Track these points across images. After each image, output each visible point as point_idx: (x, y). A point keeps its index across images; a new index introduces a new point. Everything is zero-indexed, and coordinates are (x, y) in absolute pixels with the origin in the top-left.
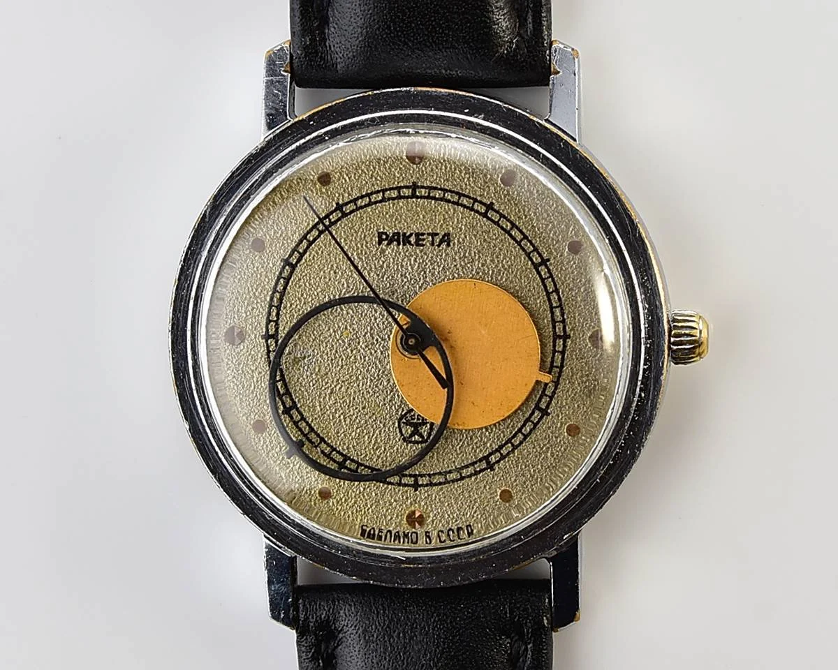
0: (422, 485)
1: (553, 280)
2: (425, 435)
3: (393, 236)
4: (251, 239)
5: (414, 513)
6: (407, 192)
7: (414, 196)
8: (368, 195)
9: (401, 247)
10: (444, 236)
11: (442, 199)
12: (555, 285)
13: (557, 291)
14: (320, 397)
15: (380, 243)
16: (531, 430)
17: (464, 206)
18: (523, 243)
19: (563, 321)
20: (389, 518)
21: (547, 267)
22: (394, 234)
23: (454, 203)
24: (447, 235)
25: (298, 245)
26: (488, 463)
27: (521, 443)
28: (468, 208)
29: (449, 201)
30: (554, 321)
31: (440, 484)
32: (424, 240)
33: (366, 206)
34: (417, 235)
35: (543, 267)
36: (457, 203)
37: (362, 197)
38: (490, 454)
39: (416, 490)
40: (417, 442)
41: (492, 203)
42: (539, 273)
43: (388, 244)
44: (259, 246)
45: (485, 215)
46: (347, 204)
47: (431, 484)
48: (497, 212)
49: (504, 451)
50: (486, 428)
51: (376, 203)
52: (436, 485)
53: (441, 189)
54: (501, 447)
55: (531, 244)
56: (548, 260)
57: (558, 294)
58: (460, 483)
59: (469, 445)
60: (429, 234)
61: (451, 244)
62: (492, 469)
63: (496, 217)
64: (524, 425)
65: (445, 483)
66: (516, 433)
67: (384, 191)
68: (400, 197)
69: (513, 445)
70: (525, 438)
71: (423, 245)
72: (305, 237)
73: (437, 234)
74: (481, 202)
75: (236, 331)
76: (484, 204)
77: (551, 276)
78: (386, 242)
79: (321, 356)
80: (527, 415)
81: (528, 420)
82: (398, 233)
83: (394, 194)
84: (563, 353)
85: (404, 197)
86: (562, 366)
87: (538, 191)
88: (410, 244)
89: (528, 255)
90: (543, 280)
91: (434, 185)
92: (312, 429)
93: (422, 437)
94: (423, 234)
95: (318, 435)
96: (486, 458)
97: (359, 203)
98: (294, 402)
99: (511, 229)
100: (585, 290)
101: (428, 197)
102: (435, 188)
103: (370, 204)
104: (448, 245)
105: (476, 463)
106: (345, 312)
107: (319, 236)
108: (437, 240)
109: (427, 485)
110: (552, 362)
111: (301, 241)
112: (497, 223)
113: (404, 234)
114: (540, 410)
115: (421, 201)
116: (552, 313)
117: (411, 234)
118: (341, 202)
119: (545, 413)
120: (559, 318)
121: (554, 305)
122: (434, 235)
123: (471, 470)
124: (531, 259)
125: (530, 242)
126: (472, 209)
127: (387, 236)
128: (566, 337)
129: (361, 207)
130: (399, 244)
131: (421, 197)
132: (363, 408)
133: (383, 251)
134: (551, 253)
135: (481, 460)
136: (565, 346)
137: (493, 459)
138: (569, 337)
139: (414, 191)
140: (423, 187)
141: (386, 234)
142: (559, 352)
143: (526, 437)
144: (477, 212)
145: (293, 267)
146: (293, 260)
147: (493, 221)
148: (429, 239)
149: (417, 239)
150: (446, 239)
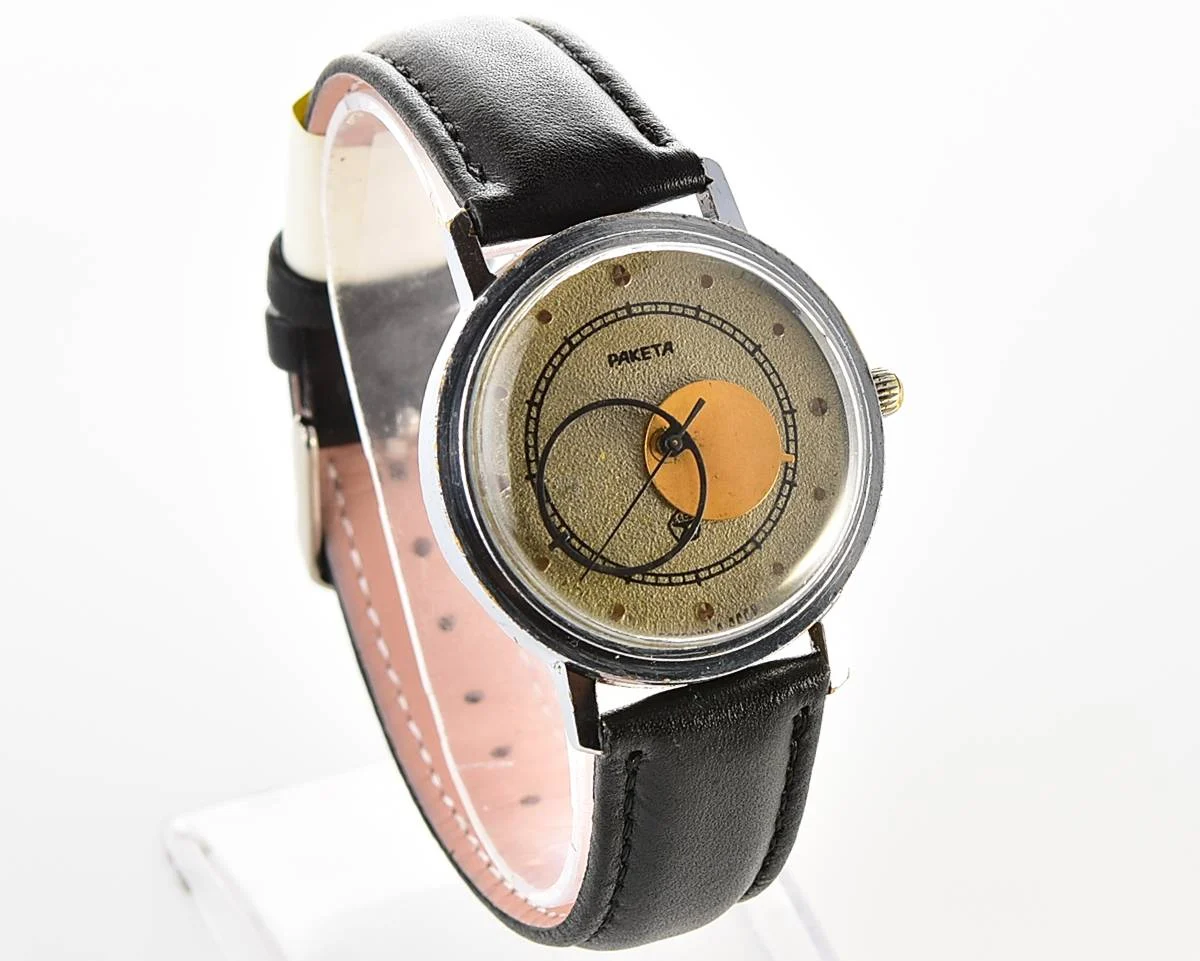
0: (705, 579)
1: (770, 363)
3: (621, 356)
5: (701, 607)
6: (622, 313)
7: (628, 315)
8: (588, 324)
9: (631, 364)
10: (665, 347)
11: (654, 313)
12: (773, 368)
13: (775, 372)
15: (612, 366)
17: (676, 314)
18: (735, 335)
21: (761, 353)
22: (622, 353)
23: (666, 313)
24: (670, 342)
25: (538, 385)
26: (756, 543)
28: (679, 315)
29: (661, 312)
30: (780, 400)
31: (718, 573)
32: (649, 353)
33: (589, 335)
34: (642, 349)
35: (757, 353)
36: (669, 313)
37: (585, 326)
38: (756, 535)
39: (700, 584)
41: (701, 306)
42: (755, 359)
43: (619, 364)
45: (697, 318)
46: (573, 335)
47: (710, 576)
48: (707, 312)
49: (767, 529)
51: (597, 330)
52: (715, 575)
53: (653, 303)
54: (762, 526)
56: (759, 345)
57: (777, 375)
58: (737, 567)
60: (652, 346)
62: (759, 548)
63: (706, 317)
64: (778, 500)
65: (722, 572)
66: (772, 510)
67: (601, 317)
68: (617, 319)
69: (773, 521)
71: (650, 358)
72: (542, 376)
73: (660, 345)
74: (689, 307)
76: (692, 308)
77: (767, 360)
78: (616, 363)
80: (779, 491)
82: (625, 352)
83: (612, 317)
85: (622, 318)
88: (637, 359)
89: (742, 345)
90: (760, 364)
91: (644, 301)
94: (646, 348)
95: (601, 557)
96: (751, 540)
97: (583, 333)
99: (722, 325)
101: (643, 313)
102: (647, 304)
103: (592, 332)
104: (673, 352)
105: (744, 547)
107: (555, 372)
108: (661, 349)
109: (708, 578)
111: (540, 380)
112: (707, 323)
115: (635, 318)
116: (776, 392)
117: (637, 351)
118: (566, 336)
121: (776, 384)
122: (656, 347)
123: (743, 553)
124: (745, 348)
125: (742, 333)
126: (683, 315)
127: (617, 357)
128: (792, 411)
129: (585, 337)
130: (628, 362)
131: (636, 315)
135: (749, 543)
136: (794, 420)
137: (759, 538)
139: (628, 310)
140: (635, 305)
141: (615, 355)
143: (782, 510)
144: (688, 316)
145: (539, 406)
146: (537, 400)
147: (704, 321)
148: (652, 350)
149: (643, 354)
150: (669, 347)
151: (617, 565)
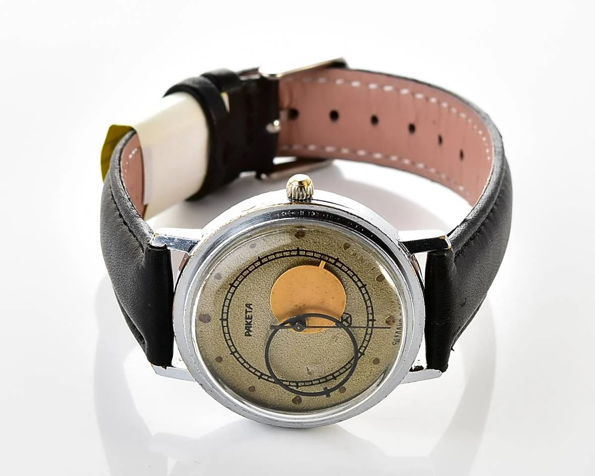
0: (373, 317)
1: (269, 256)
2: (348, 316)
4: (249, 392)
6: (225, 323)
7: (227, 320)
8: (226, 341)
9: (252, 326)
11: (228, 307)
12: (272, 255)
15: (250, 335)
16: (346, 267)
17: (232, 297)
18: (250, 270)
20: (389, 332)
21: (262, 259)
22: (246, 329)
23: (230, 301)
24: (246, 305)
26: (362, 287)
27: (352, 272)
28: (232, 295)
29: (229, 304)
31: (372, 309)
32: (249, 316)
33: (232, 342)
34: (246, 318)
35: (262, 260)
37: (227, 343)
38: (358, 286)
39: (375, 320)
40: (351, 319)
41: (230, 284)
42: (266, 262)
43: (251, 331)
44: (252, 389)
45: (236, 288)
46: (231, 350)
47: (373, 313)
48: (235, 281)
49: (356, 280)
50: (345, 288)
51: (230, 337)
52: (373, 311)
53: (223, 307)
54: (354, 281)
56: (259, 258)
57: (276, 253)
58: (372, 300)
59: (353, 296)
60: (246, 314)
61: (251, 303)
62: (365, 285)
64: (343, 270)
65: (372, 307)
66: (347, 274)
67: (224, 333)
68: (227, 326)
69: (353, 275)
70: (350, 270)
71: (252, 316)
72: (247, 369)
73: (246, 309)
74: (230, 289)
76: (231, 287)
77: (267, 256)
78: (250, 333)
79: (307, 362)
80: (338, 269)
81: (340, 268)
82: (246, 327)
83: (226, 329)
84: (306, 251)
85: (227, 324)
86: (313, 252)
88: (251, 322)
89: (256, 267)
90: (269, 261)
91: (221, 310)
92: (344, 367)
93: (348, 317)
94: (246, 316)
95: (347, 364)
96: (360, 288)
97: (230, 344)
98: (330, 375)
99: (243, 275)
101: (227, 313)
102: (223, 309)
103: (231, 339)
104: (251, 304)
105: (362, 293)
106: (285, 351)
107: (247, 362)
108: (248, 310)
109: (373, 315)
110: (311, 257)
111: (250, 370)
112: (240, 281)
115: (229, 317)
116: (286, 256)
117: (246, 321)
118: (230, 352)
119: (337, 260)
120: (289, 253)
121: (281, 255)
122: (246, 312)
123: (366, 295)
124: (259, 266)
125: (250, 266)
126: (233, 293)
127: (247, 332)
128: (298, 250)
130: (251, 327)
131: (227, 317)
133: (255, 334)
134: (255, 257)
135: (361, 290)
136: (303, 250)
137: (360, 284)
138: (298, 248)
139: (224, 320)
140: (222, 316)
141: (246, 333)
142: (306, 253)
144: (234, 291)
145: (262, 374)
146: (259, 374)
147: (239, 284)
148: (248, 313)
149: (249, 319)
150: (248, 305)
151: (353, 358)
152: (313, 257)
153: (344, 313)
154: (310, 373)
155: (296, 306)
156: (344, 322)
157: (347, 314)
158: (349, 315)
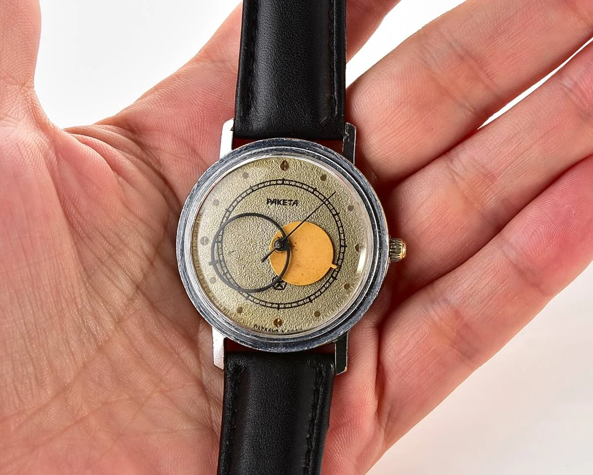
0: (281, 308)
1: (341, 222)
2: (283, 286)
4: (213, 200)
5: (277, 320)
6: (280, 182)
7: (283, 184)
8: (263, 183)
10: (295, 201)
11: (295, 186)
12: (342, 224)
13: (342, 226)
14: (239, 268)
16: (329, 286)
17: (304, 189)
18: (328, 205)
19: (344, 240)
20: (266, 322)
21: (339, 216)
22: (274, 200)
23: (300, 187)
24: (297, 201)
25: (233, 203)
26: (310, 299)
27: (324, 291)
28: (306, 189)
29: (298, 187)
30: (340, 240)
31: (289, 308)
32: (286, 203)
33: (262, 187)
34: (284, 200)
35: (337, 216)
36: (301, 188)
37: (261, 183)
38: (311, 296)
39: (278, 310)
40: (280, 289)
41: (316, 188)
42: (335, 219)
44: (216, 203)
45: (313, 193)
46: (254, 186)
47: (285, 308)
48: (318, 192)
49: (317, 295)
50: (310, 285)
51: (266, 186)
52: (287, 308)
53: (295, 181)
54: (315, 293)
55: (332, 206)
56: (339, 213)
57: (343, 228)
58: (298, 308)
59: (302, 291)
60: (289, 200)
62: (311, 302)
63: (318, 194)
64: (326, 283)
65: (291, 308)
66: (322, 287)
67: (270, 181)
68: (277, 184)
69: (321, 292)
71: (286, 205)
72: (236, 200)
73: (292, 200)
74: (312, 188)
75: (205, 239)
76: (313, 188)
77: (340, 220)
78: (270, 203)
79: (241, 251)
80: (327, 280)
81: (328, 281)
82: (276, 199)
83: (275, 183)
84: (344, 253)
85: (279, 184)
86: (343, 259)
87: (335, 184)
88: (280, 204)
89: (330, 210)
90: (336, 221)
91: (292, 179)
93: (282, 287)
94: (286, 200)
96: (309, 297)
97: (260, 186)
98: (228, 270)
99: (324, 199)
100: (355, 226)
101: (289, 185)
102: (292, 181)
103: (264, 187)
104: (297, 205)
105: (304, 299)
106: (251, 232)
107: (242, 200)
108: (292, 202)
109: (283, 308)
111: (234, 201)
112: (318, 197)
113: (278, 200)
114: (333, 277)
115: (286, 186)
116: (340, 236)
117: (281, 200)
118: (252, 185)
119: (335, 279)
120: (343, 238)
121: (341, 232)
122: (291, 201)
123: (302, 302)
124: (332, 213)
125: (332, 205)
126: (307, 190)
127: (271, 200)
128: (345, 246)
129: (261, 188)
130: (276, 204)
131: (286, 184)
132: (258, 274)
133: (269, 207)
134: (340, 210)
135: (307, 298)
136: (345, 250)
137: (312, 298)
138: (346, 246)
139: (283, 181)
140: (287, 180)
142: (342, 253)
143: (326, 289)
144: (310, 191)
145: (230, 212)
146: (231, 209)
147: (316, 196)
148: (288, 202)
149: (284, 202)
150: (296, 203)
152: (339, 259)
153: (286, 283)
154: (230, 253)
155: (296, 243)
156: (278, 283)
157: (285, 286)
158: (285, 288)
